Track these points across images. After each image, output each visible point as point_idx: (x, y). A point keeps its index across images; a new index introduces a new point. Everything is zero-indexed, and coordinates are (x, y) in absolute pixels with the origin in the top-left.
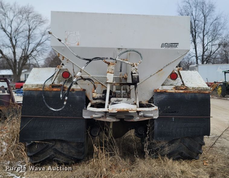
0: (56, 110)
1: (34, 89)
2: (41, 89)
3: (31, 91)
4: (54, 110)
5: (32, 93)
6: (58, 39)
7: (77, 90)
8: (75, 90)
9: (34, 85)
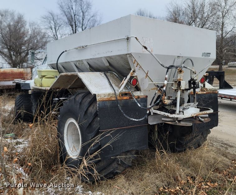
0: (138, 120)
1: (107, 99)
2: (114, 99)
3: (104, 102)
4: (135, 120)
5: (106, 104)
6: (144, 46)
7: (142, 97)
8: (140, 97)
9: (106, 95)
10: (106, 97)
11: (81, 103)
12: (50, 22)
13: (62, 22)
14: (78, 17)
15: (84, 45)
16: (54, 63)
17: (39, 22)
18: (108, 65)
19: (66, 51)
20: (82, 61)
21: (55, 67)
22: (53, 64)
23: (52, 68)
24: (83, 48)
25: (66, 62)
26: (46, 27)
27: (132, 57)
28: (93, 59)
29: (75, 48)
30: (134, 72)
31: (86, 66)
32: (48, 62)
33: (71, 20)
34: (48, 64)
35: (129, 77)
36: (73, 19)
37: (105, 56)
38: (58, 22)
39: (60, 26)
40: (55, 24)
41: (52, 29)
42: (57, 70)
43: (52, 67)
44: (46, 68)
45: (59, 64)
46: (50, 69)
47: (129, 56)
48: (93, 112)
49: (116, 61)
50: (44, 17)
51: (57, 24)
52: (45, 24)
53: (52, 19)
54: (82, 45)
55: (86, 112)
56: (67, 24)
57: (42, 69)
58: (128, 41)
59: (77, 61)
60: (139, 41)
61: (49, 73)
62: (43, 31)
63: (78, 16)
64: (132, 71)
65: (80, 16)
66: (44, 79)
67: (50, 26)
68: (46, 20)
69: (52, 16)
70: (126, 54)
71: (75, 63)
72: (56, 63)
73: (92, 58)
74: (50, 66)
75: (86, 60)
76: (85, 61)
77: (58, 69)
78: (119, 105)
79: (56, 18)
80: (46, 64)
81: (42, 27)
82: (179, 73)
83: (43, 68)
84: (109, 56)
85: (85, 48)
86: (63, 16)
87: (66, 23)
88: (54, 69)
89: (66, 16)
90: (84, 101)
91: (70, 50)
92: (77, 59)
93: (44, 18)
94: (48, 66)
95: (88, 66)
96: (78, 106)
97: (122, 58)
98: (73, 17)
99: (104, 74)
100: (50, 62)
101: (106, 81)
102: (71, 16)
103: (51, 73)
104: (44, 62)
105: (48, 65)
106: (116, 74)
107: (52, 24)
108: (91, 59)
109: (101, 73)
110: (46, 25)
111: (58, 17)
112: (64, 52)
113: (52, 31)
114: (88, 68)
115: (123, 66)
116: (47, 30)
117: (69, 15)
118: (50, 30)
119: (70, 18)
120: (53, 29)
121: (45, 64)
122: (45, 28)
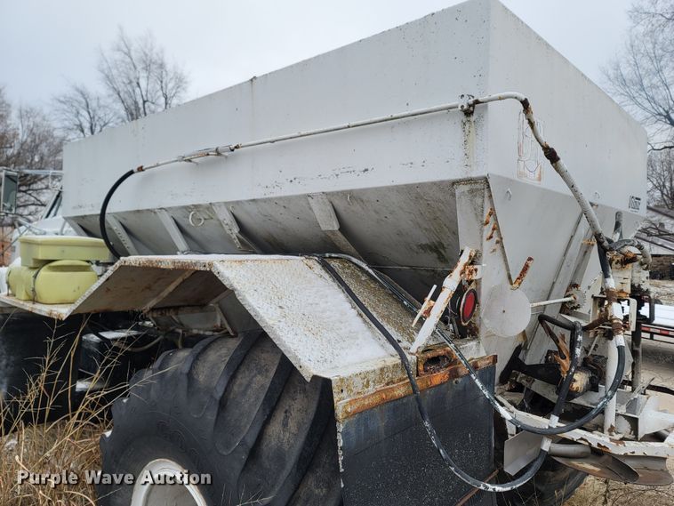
1: (378, 399)
2: (401, 391)
3: (364, 415)
4: (497, 489)
5: (371, 426)
6: (546, 149)
7: (483, 365)
8: (479, 364)
9: (372, 376)
10: (371, 390)
11: (223, 404)
12: (78, 113)
13: (111, 115)
14: (153, 107)
15: (222, 143)
16: (88, 213)
17: (46, 110)
18: (336, 227)
19: (141, 169)
20: (210, 207)
21: (96, 226)
22: (84, 217)
23: (82, 231)
24: (222, 154)
25: (138, 211)
26: (67, 123)
27: (486, 194)
28: (265, 201)
29: (183, 159)
30: (472, 261)
31: (226, 228)
32: (68, 208)
33: (134, 112)
34: (66, 216)
35: (451, 284)
36: (139, 109)
37: (325, 191)
38: (100, 113)
39: (104, 125)
40: (91, 118)
41: (83, 131)
42: (102, 241)
43: (82, 228)
44: (58, 230)
45: (108, 218)
46: (72, 235)
47: (471, 191)
48: (286, 447)
49: (377, 212)
50: (62, 99)
51: (96, 118)
52: (64, 117)
53: (84, 104)
54: (214, 146)
55: (254, 453)
56: (123, 121)
57: (45, 233)
58: (473, 118)
59: (187, 208)
60: (535, 118)
61: (67, 249)
62: (58, 133)
63: (153, 103)
64: (464, 259)
65: (158, 105)
66: (44, 272)
67: (78, 123)
68: (66, 107)
69: (85, 98)
70: (454, 183)
71: (178, 216)
72: (99, 212)
73: (256, 197)
74: (75, 224)
75: (226, 203)
76: (223, 208)
77: (104, 236)
78: (427, 424)
79: (93, 104)
80: (59, 216)
81: (56, 124)
82: (619, 266)
83: (47, 230)
84: (350, 192)
85: (226, 157)
86: (114, 101)
87: (120, 120)
88: (89, 233)
89: (123, 102)
90: (236, 388)
91: (158, 165)
92: (189, 202)
93: (61, 102)
94: (67, 224)
95: (236, 230)
96: (211, 416)
97: (418, 197)
98: (141, 105)
99: (320, 267)
100: (74, 208)
101: (340, 298)
102: (136, 103)
103: (77, 248)
104: (54, 210)
105: (66, 219)
106: (364, 266)
107: (82, 119)
108: (254, 200)
109: (310, 262)
110: (66, 120)
111: (102, 102)
112: (131, 173)
113: (82, 135)
114: (234, 236)
115: (399, 234)
116: (70, 132)
117: (129, 102)
118: (79, 132)
119: (133, 107)
120: (87, 131)
121: (55, 215)
122: (64, 128)
